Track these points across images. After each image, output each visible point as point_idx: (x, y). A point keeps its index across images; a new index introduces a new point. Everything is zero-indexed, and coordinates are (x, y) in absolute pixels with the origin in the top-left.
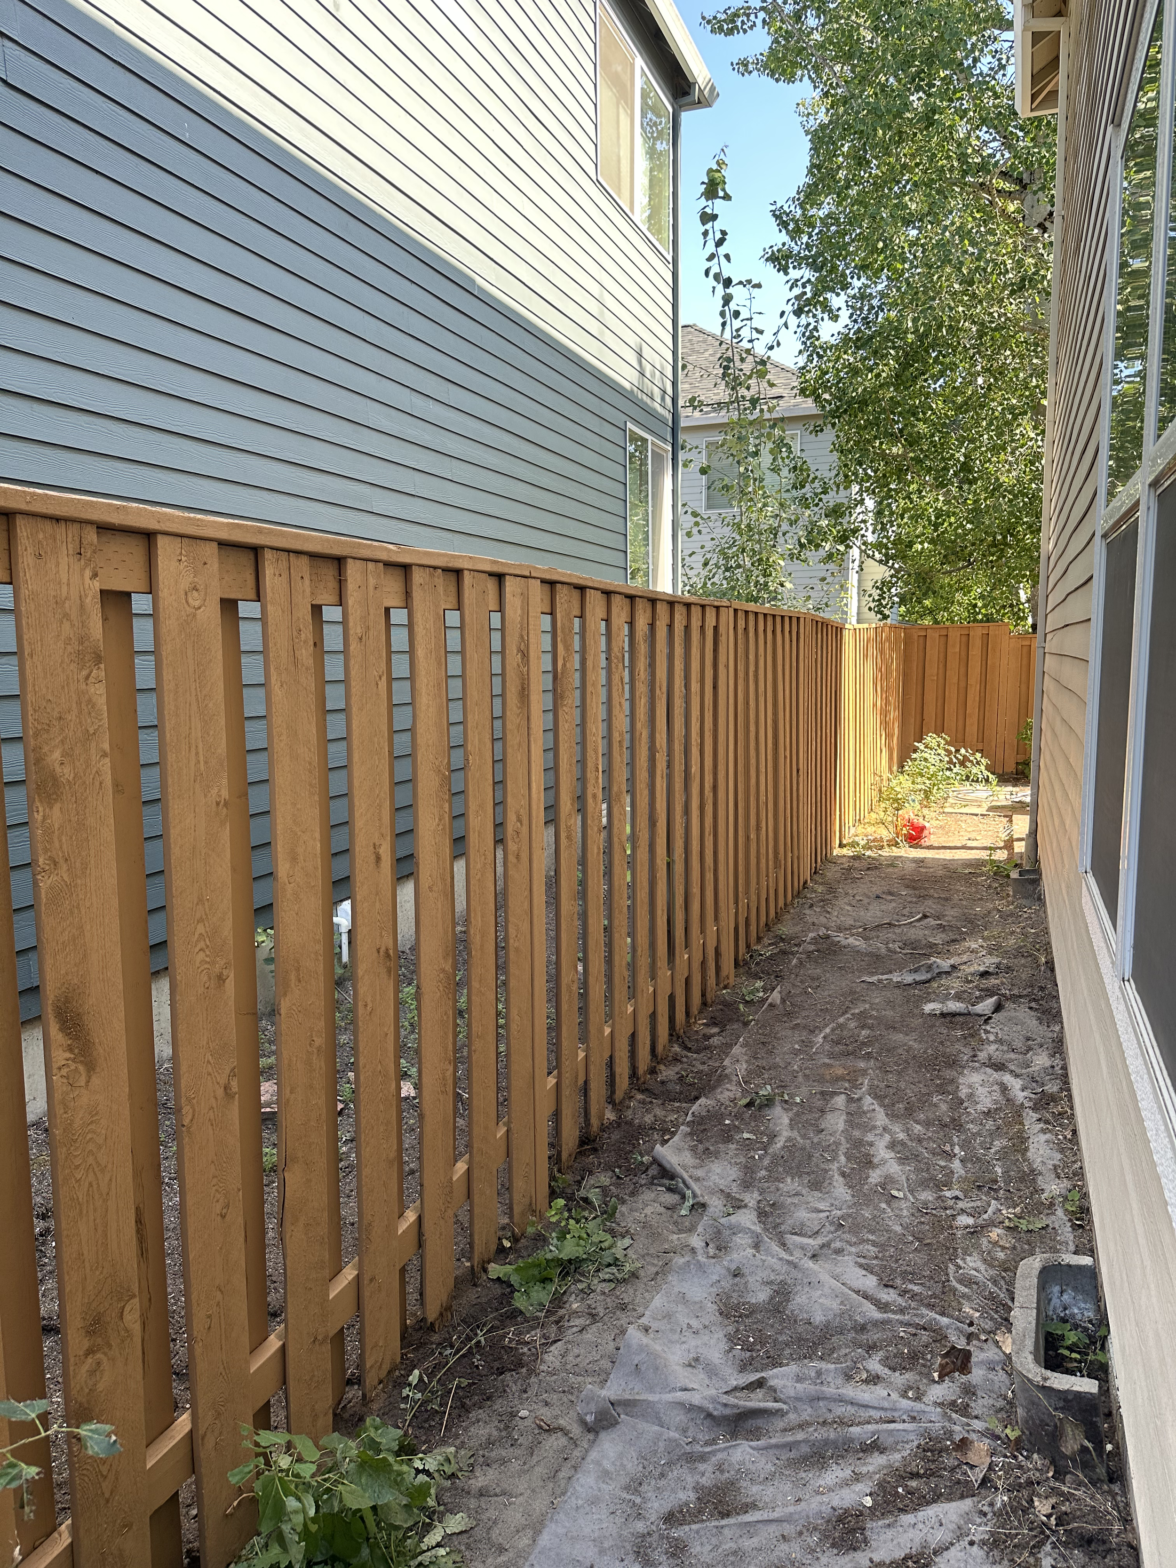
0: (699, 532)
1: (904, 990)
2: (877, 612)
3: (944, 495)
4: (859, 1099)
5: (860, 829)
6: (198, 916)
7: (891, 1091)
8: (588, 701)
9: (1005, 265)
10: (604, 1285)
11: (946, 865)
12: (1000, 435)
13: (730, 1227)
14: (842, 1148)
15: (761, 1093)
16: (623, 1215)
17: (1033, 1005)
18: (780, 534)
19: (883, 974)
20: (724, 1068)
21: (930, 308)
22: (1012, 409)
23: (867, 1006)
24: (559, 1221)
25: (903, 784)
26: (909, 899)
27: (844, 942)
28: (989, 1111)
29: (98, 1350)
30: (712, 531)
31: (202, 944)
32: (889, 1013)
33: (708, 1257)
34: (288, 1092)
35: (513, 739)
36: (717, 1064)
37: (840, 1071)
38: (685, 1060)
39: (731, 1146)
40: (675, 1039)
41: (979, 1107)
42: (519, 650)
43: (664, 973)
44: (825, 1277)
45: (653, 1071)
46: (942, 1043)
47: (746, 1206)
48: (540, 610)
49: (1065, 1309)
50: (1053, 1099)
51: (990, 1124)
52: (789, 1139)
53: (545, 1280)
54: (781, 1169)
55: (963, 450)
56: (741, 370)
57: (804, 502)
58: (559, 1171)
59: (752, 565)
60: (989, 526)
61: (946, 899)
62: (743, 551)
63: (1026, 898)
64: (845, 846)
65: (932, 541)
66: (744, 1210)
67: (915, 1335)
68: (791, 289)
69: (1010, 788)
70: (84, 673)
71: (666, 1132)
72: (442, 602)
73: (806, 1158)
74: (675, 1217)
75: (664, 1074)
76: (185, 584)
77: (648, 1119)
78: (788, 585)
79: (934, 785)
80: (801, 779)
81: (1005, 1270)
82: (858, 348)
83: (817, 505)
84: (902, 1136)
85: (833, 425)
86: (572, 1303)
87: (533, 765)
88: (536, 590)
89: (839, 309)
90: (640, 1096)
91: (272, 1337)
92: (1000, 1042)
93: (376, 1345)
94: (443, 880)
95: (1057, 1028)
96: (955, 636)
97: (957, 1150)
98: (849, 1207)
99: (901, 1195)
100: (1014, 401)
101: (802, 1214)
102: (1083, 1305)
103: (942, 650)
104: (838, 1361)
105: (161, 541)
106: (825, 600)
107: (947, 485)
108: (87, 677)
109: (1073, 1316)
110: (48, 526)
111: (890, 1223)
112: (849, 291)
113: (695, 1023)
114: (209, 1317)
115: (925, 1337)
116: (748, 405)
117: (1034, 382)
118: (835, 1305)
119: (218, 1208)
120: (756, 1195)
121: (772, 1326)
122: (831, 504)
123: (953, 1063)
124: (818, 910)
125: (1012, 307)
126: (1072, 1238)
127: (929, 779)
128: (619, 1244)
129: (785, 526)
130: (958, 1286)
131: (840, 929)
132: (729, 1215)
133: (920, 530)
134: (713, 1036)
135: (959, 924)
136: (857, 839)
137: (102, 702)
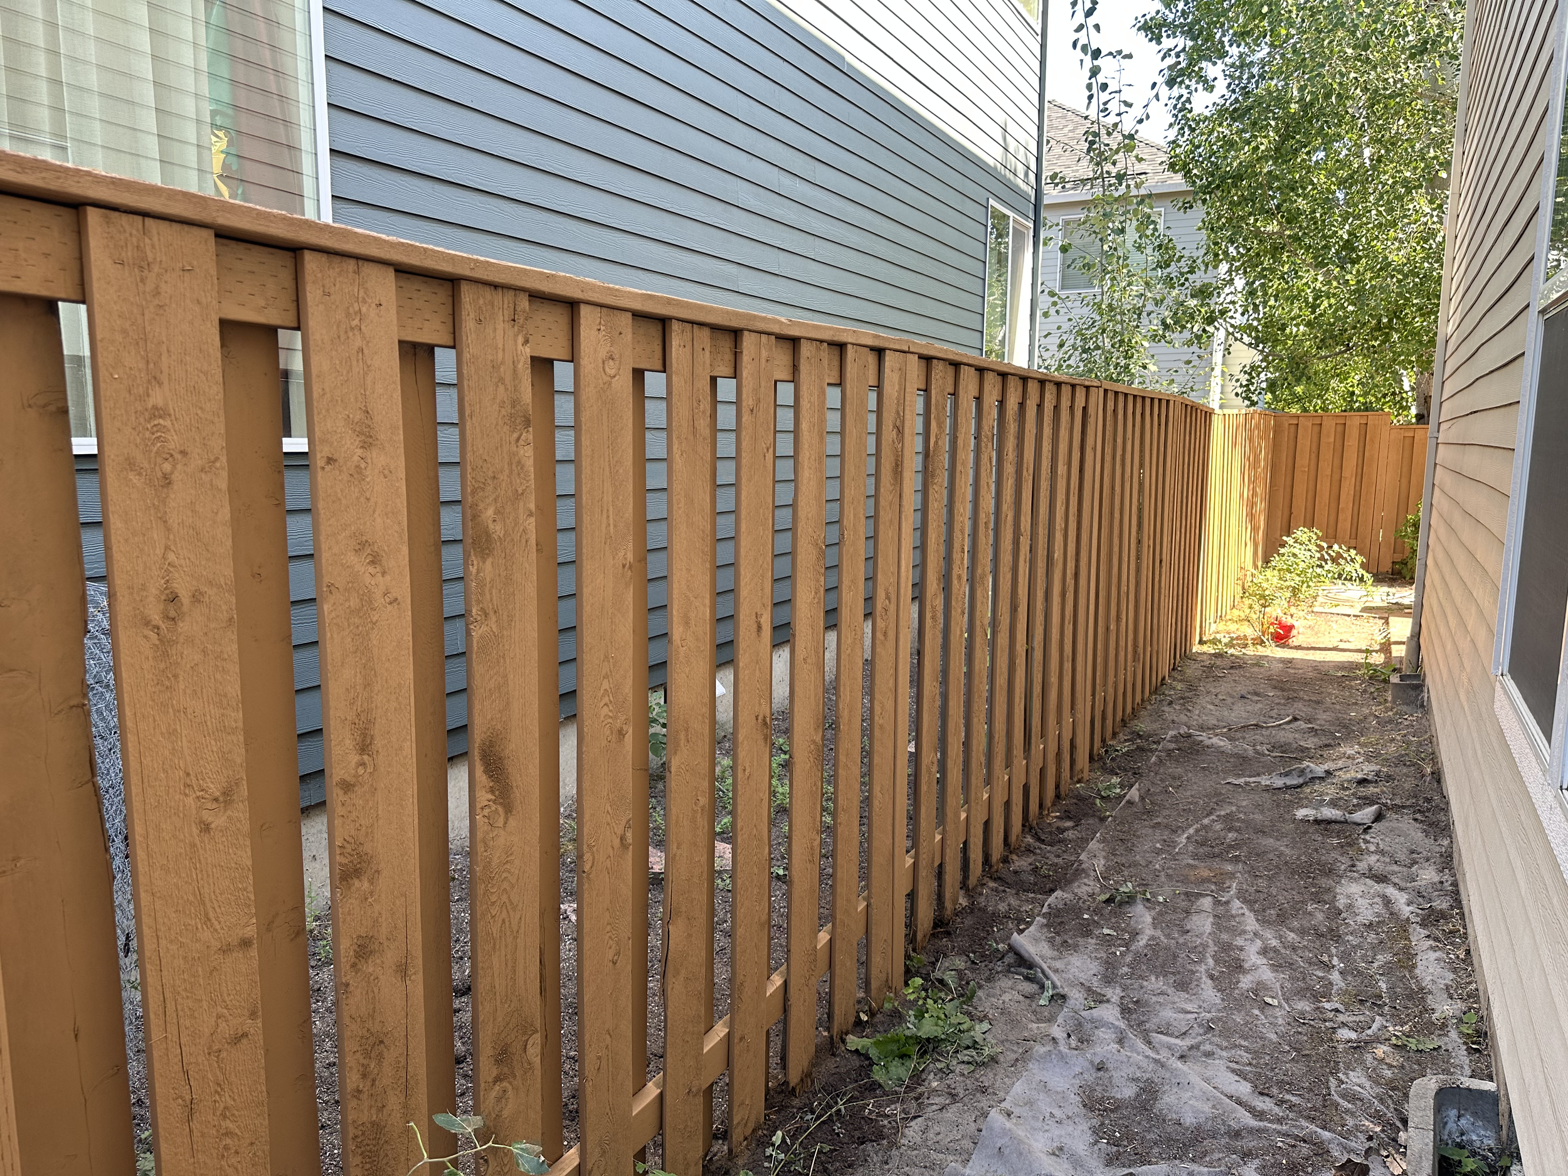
0: (1057, 312)
1: (1274, 794)
2: (1244, 398)
3: (1324, 275)
4: (1227, 903)
5: (1221, 626)
6: (604, 672)
7: (1262, 896)
8: (957, 481)
9: (1405, 27)
10: (963, 1066)
11: (1316, 667)
12: (1391, 210)
13: (1092, 1021)
14: (1209, 950)
15: (1122, 889)
16: (980, 999)
17: (1418, 816)
18: (1144, 314)
19: (1250, 777)
20: (1081, 863)
21: (1319, 75)
22: (1405, 182)
23: (1234, 808)
24: (916, 1000)
25: (1270, 579)
26: (1277, 701)
27: (1208, 742)
28: (1371, 923)
29: (505, 1079)
30: (1069, 310)
31: (606, 699)
32: (1258, 817)
33: (1070, 1048)
34: (675, 847)
35: (885, 516)
36: (1073, 858)
37: (1206, 873)
38: (1038, 851)
39: (1090, 940)
40: (1027, 829)
41: (1359, 919)
42: (895, 426)
43: (1020, 762)
44: (1195, 1079)
45: (1005, 860)
46: (1316, 850)
47: (1108, 1001)
48: (916, 387)
49: (1462, 1134)
50: (1443, 915)
51: (1372, 937)
52: (1152, 938)
53: (904, 1056)
54: (1144, 968)
55: (1347, 227)
56: (1108, 145)
57: (1169, 282)
58: (914, 950)
59: (1113, 346)
60: (1374, 309)
61: (1318, 702)
62: (1104, 331)
63: (1408, 704)
64: (1205, 643)
65: (1309, 324)
66: (1106, 1005)
67: (1294, 1146)
68: (1163, 58)
69: (1386, 589)
70: (516, 435)
71: (1022, 922)
72: (826, 377)
73: (1171, 958)
74: (1034, 1006)
75: (1017, 864)
76: (603, 353)
77: (1002, 907)
78: (1152, 368)
79: (1303, 582)
80: (1164, 569)
81: (1393, 1089)
82: (1234, 120)
83: (1183, 285)
84: (1274, 943)
85: (1204, 201)
86: (930, 1081)
87: (903, 543)
88: (914, 365)
89: (1215, 79)
90: (992, 884)
91: (650, 1084)
92: (1382, 853)
93: (742, 1103)
94: (817, 652)
95: (1446, 842)
96: (1329, 425)
97: (1335, 961)
98: (1219, 1011)
99: (1275, 1002)
100: (1408, 174)
101: (1168, 1014)
102: (1483, 1132)
103: (1315, 439)
104: (1210, 1165)
105: (584, 310)
106: (1190, 385)
107: (1327, 264)
108: (518, 440)
109: (1471, 1142)
110: (488, 293)
111: (1264, 1031)
112: (1227, 60)
113: (1048, 815)
114: (599, 1058)
115: (1305, 1149)
116: (1113, 181)
117: (1432, 154)
118: (1207, 1108)
119: (610, 954)
120: (1118, 991)
121: (1139, 1123)
122: (1198, 284)
123: (1329, 871)
124: (1177, 707)
125: (1409, 73)
126: (1467, 1062)
127: (1299, 575)
128: (977, 1027)
129: (1150, 307)
130: (1341, 1101)
131: (1202, 728)
132: (1091, 1008)
133: (1296, 311)
134: (1067, 829)
135: (1332, 729)
136: (1218, 636)
137: (529, 464)
